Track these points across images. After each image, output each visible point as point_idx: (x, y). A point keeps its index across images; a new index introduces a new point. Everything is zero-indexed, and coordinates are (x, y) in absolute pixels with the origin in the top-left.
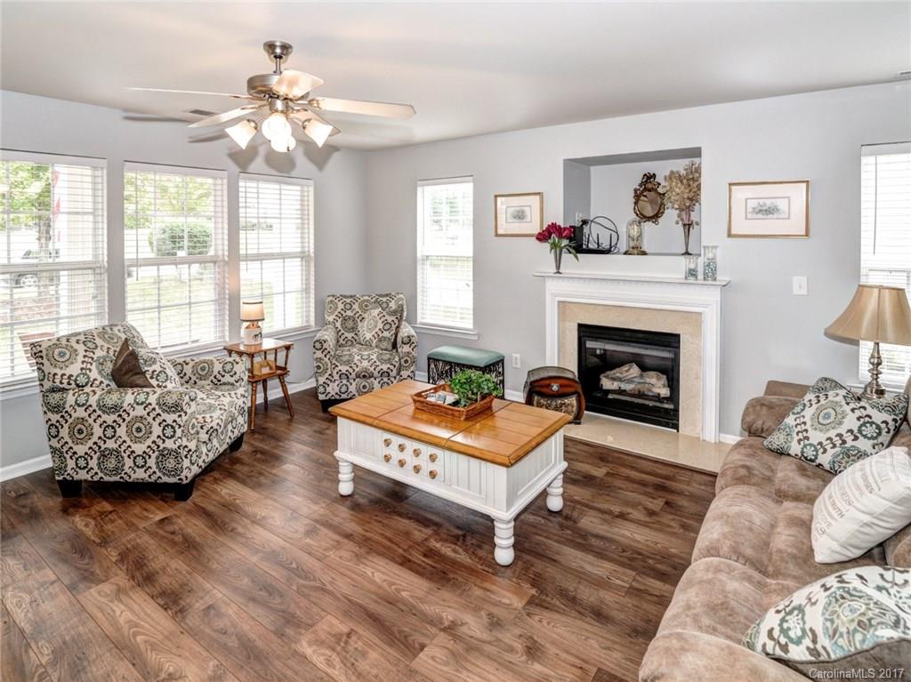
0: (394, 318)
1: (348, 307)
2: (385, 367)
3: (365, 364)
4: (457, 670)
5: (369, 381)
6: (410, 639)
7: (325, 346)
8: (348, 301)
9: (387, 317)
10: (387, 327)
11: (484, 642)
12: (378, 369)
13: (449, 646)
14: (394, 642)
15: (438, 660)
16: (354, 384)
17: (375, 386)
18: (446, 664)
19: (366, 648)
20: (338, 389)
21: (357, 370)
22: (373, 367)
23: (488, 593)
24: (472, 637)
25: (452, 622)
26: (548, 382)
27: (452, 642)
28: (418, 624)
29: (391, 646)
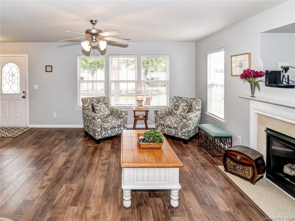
0: (187, 108)
1: (177, 101)
2: (176, 126)
3: (169, 123)
4: (71, 217)
5: (171, 130)
6: (78, 202)
7: (158, 113)
8: (178, 99)
9: (184, 107)
10: (184, 111)
11: (86, 218)
12: (173, 126)
13: (80, 211)
14: (75, 199)
15: (73, 211)
16: (166, 129)
17: (173, 132)
18: (72, 214)
19: (69, 196)
20: (161, 129)
21: (166, 124)
22: (172, 124)
23: (108, 209)
24: (86, 214)
25: (90, 207)
26: (235, 153)
27: (81, 211)
28: (84, 200)
29: (73, 199)
